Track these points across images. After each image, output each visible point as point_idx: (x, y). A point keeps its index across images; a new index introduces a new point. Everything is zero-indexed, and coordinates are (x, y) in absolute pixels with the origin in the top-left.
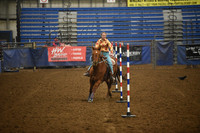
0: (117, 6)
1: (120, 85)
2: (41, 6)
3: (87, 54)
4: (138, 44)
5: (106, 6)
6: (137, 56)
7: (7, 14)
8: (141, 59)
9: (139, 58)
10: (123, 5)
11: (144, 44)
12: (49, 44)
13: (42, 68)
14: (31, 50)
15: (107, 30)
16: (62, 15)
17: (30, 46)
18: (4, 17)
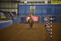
0: (48, 4)
1: (49, 29)
2: (25, 4)
3: (38, 19)
4: (54, 16)
5: (45, 4)
6: (54, 20)
7: (15, 7)
8: (55, 21)
9: (55, 20)
10: (50, 4)
11: (56, 16)
12: (27, 16)
13: (25, 23)
14: (22, 17)
15: (45, 11)
16: (31, 7)
17: (21, 16)
18: (14, 8)
